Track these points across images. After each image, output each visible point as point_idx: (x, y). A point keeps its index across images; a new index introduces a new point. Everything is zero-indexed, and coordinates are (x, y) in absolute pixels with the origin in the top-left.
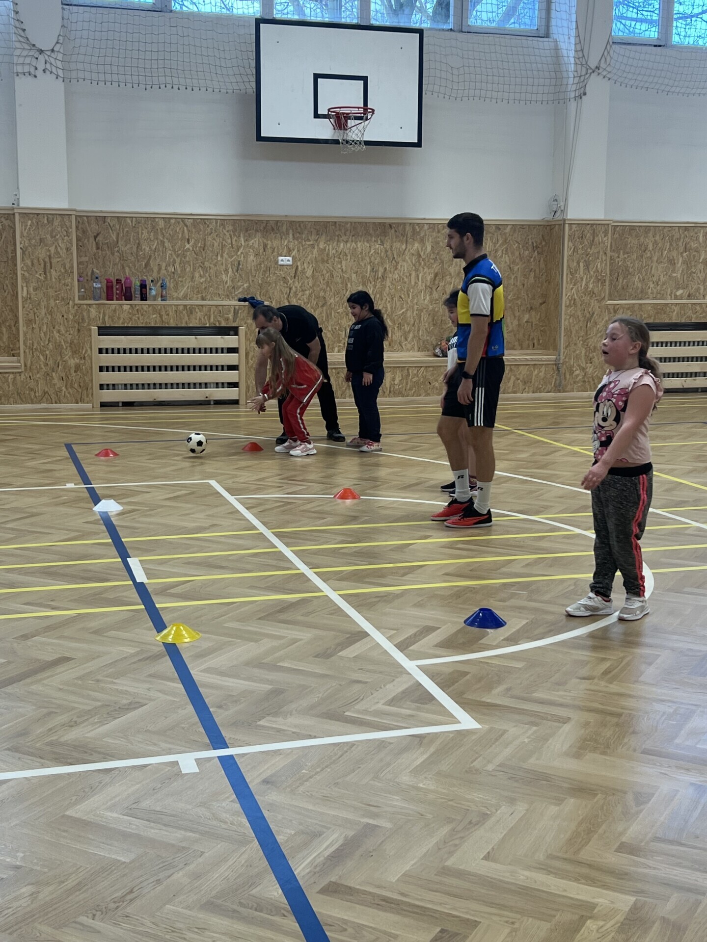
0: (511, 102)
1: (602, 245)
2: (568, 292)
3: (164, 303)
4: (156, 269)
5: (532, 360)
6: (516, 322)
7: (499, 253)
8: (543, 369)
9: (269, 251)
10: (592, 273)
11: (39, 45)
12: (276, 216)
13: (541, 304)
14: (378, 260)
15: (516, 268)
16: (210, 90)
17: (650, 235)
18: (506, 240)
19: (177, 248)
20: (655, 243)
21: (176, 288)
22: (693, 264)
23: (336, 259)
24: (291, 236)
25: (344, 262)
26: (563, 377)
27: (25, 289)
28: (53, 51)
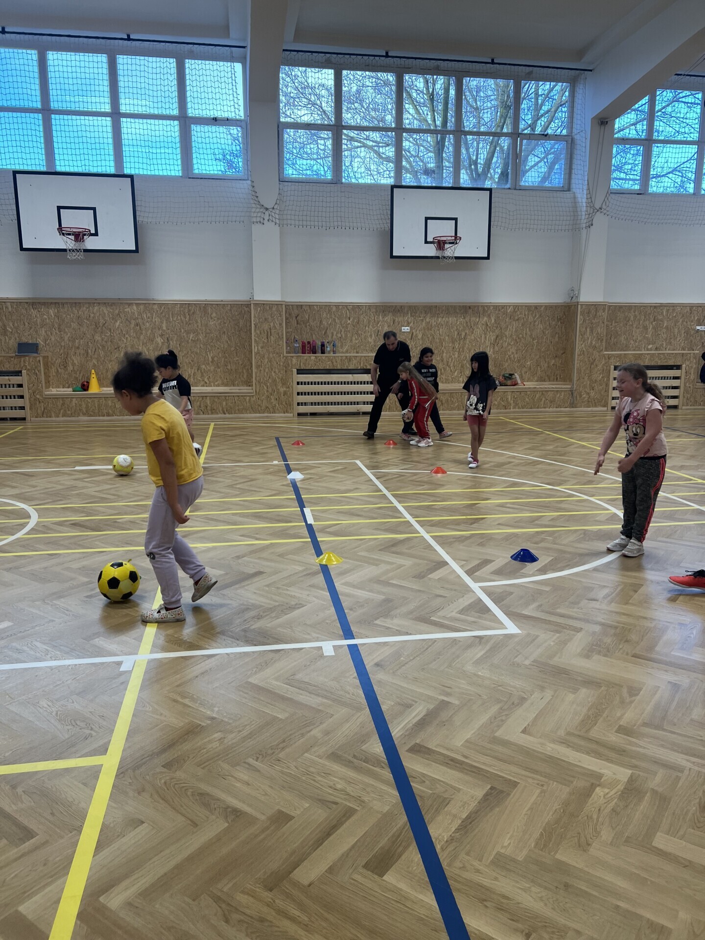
0: (546, 231)
1: (601, 317)
2: (579, 346)
3: (334, 355)
4: (330, 336)
5: (556, 388)
6: (546, 365)
7: (537, 323)
8: (563, 394)
9: (396, 324)
10: (595, 335)
11: (266, 206)
12: (400, 303)
13: (562, 354)
14: (462, 328)
15: (547, 332)
16: (363, 229)
17: (632, 311)
18: (541, 315)
19: (343, 322)
20: (635, 316)
21: (342, 347)
22: (659, 329)
23: (436, 328)
24: (409, 314)
25: (441, 330)
26: (575, 399)
27: (256, 347)
28: (273, 208)
